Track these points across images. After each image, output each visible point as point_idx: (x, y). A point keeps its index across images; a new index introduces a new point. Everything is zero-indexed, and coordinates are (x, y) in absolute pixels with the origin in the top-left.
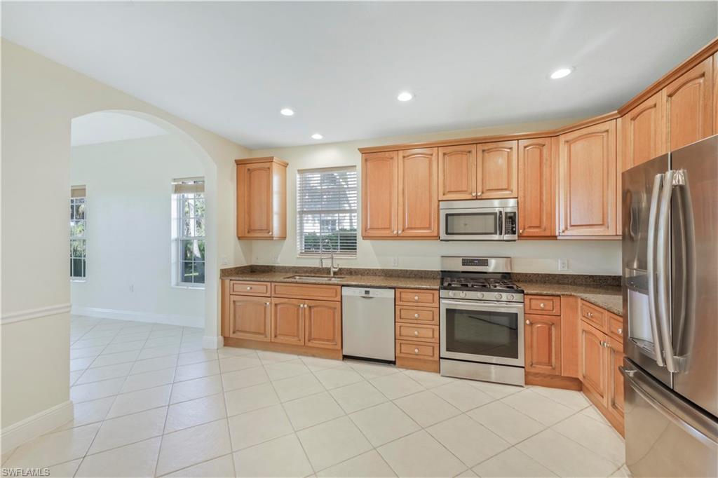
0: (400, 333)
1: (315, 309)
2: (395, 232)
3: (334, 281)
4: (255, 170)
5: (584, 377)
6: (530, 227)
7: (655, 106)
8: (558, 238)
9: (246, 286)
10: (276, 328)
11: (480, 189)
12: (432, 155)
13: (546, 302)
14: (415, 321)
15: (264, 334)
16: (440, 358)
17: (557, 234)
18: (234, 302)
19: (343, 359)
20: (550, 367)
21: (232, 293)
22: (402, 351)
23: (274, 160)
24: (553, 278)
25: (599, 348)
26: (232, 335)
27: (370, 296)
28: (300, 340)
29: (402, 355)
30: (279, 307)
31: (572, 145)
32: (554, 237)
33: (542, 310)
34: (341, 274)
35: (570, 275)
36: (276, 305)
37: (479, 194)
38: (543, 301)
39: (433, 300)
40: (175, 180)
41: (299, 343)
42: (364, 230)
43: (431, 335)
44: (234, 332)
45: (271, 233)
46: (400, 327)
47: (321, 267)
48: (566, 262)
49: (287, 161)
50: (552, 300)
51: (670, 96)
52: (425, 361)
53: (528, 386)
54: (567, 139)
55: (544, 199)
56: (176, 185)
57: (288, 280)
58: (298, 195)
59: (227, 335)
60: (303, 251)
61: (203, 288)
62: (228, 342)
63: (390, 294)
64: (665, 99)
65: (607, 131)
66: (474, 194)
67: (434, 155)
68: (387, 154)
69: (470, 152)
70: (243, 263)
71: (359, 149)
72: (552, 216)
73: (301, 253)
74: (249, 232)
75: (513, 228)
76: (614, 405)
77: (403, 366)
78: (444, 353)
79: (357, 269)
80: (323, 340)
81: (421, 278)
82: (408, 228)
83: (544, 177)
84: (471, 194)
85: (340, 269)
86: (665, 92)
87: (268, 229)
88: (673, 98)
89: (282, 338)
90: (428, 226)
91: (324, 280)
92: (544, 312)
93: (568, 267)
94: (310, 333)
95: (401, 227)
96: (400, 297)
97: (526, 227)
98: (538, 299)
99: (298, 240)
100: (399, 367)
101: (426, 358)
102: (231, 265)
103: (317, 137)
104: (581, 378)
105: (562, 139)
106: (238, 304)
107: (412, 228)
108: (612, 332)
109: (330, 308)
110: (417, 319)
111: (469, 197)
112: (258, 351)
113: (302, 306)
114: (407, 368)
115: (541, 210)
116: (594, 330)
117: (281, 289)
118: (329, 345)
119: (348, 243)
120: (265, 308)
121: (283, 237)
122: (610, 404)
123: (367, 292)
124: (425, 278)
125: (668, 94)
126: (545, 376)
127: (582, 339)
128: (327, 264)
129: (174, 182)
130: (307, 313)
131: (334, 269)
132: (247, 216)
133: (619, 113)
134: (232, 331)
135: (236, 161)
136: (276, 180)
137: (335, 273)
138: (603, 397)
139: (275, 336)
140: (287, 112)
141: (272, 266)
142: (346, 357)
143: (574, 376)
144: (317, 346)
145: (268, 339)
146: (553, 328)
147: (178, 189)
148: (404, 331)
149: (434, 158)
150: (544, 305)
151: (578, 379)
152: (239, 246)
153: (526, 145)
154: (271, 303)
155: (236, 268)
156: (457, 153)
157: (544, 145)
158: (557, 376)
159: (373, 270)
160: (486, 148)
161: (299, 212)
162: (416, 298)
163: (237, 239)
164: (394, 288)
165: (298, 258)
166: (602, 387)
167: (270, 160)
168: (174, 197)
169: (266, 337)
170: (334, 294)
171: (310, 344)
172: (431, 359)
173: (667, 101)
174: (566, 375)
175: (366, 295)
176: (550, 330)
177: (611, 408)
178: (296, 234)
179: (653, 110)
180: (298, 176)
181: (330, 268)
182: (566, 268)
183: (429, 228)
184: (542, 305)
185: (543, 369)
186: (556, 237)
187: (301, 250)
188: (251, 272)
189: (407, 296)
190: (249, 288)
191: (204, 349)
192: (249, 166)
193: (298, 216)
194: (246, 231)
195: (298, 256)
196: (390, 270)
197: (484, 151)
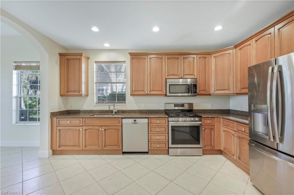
0: (151, 139)
1: (108, 131)
2: (147, 92)
3: (115, 116)
4: (71, 59)
5: (224, 149)
6: (201, 90)
7: (250, 45)
8: (211, 95)
9: (66, 121)
10: (85, 142)
11: (182, 74)
12: (162, 58)
13: (210, 120)
14: (158, 133)
15: (79, 146)
16: (169, 148)
17: (211, 93)
18: (59, 130)
19: (122, 154)
20: (211, 147)
21: (58, 125)
22: (152, 147)
23: (83, 55)
24: (208, 111)
25: (232, 137)
26: (58, 149)
27: (137, 122)
28: (99, 147)
29: (152, 149)
30: (87, 131)
31: (216, 58)
32: (210, 95)
33: (209, 123)
34: (118, 113)
35: (213, 110)
36: (85, 130)
37: (182, 76)
38: (208, 120)
39: (165, 123)
40: (15, 62)
41: (99, 149)
42: (131, 92)
43: (164, 138)
44: (59, 147)
45: (81, 93)
46: (151, 135)
47: (109, 110)
48: (212, 104)
49: (89, 57)
50: (212, 119)
51: (256, 41)
52: (162, 150)
53: (204, 155)
54: (215, 56)
55: (206, 79)
56: (16, 65)
57: (91, 117)
58: (95, 74)
59: (55, 149)
60: (97, 102)
61: (39, 124)
62: (55, 152)
63: (146, 121)
64: (254, 43)
65: (230, 54)
66: (180, 76)
67: (163, 58)
68: (142, 57)
69: (178, 58)
70: (63, 109)
71: (129, 53)
72: (209, 86)
73: (96, 103)
74: (67, 92)
75: (196, 90)
76: (239, 158)
77: (152, 154)
78: (171, 146)
79: (126, 110)
80: (112, 146)
81: (156, 113)
82: (152, 91)
83: (206, 70)
84: (179, 76)
85: (118, 110)
86: (254, 39)
87: (80, 91)
88: (257, 42)
89: (89, 147)
90: (161, 90)
91: (111, 116)
92: (209, 125)
93: (213, 107)
94: (105, 143)
95: (149, 90)
96: (151, 122)
97: (200, 90)
98: (207, 119)
99: (95, 97)
100: (150, 154)
101: (163, 149)
102: (56, 110)
103: (107, 45)
104: (222, 149)
105: (213, 56)
106: (62, 131)
107: (153, 91)
108: (238, 130)
109: (116, 129)
110: (158, 132)
111: (178, 77)
112: (74, 156)
113: (101, 129)
114: (154, 154)
115: (205, 84)
116: (229, 130)
117: (88, 121)
118: (116, 148)
119: (121, 98)
120: (79, 132)
121: (87, 95)
122: (237, 158)
123: (135, 121)
124: (158, 113)
125: (256, 40)
126: (209, 150)
127: (223, 134)
128: (112, 108)
129: (15, 63)
130: (103, 133)
131: (115, 111)
132: (66, 84)
133: (234, 47)
134: (58, 146)
135: (59, 54)
136: (83, 65)
137: (115, 112)
138: (234, 156)
139: (85, 146)
140: (95, 29)
141: (80, 110)
142: (124, 153)
143: (220, 149)
144: (109, 149)
145: (81, 149)
146: (212, 131)
147: (17, 68)
148: (153, 137)
149: (163, 59)
150: (209, 122)
151: (221, 150)
152: (61, 99)
153: (200, 57)
154: (82, 129)
155: (60, 112)
156: (173, 58)
157: (206, 58)
158: (213, 150)
159: (134, 110)
160: (185, 57)
161: (95, 82)
162: (158, 122)
163: (60, 96)
164: (148, 118)
165: (95, 106)
166: (233, 152)
167: (81, 55)
168: (15, 72)
169: (79, 147)
170: (118, 123)
171: (105, 148)
172: (165, 149)
173: (255, 43)
174: (217, 149)
175: (135, 122)
176: (211, 131)
177: (238, 160)
178: (94, 93)
179: (249, 46)
180: (95, 65)
181: (113, 110)
182: (212, 107)
183: (161, 91)
184: (208, 122)
185: (208, 148)
186: (210, 94)
187: (96, 101)
188: (68, 114)
189: (153, 121)
190: (69, 122)
191: (39, 159)
192: (67, 57)
193: (95, 84)
194: (66, 92)
195: (95, 105)
196: (142, 110)
197: (184, 58)
